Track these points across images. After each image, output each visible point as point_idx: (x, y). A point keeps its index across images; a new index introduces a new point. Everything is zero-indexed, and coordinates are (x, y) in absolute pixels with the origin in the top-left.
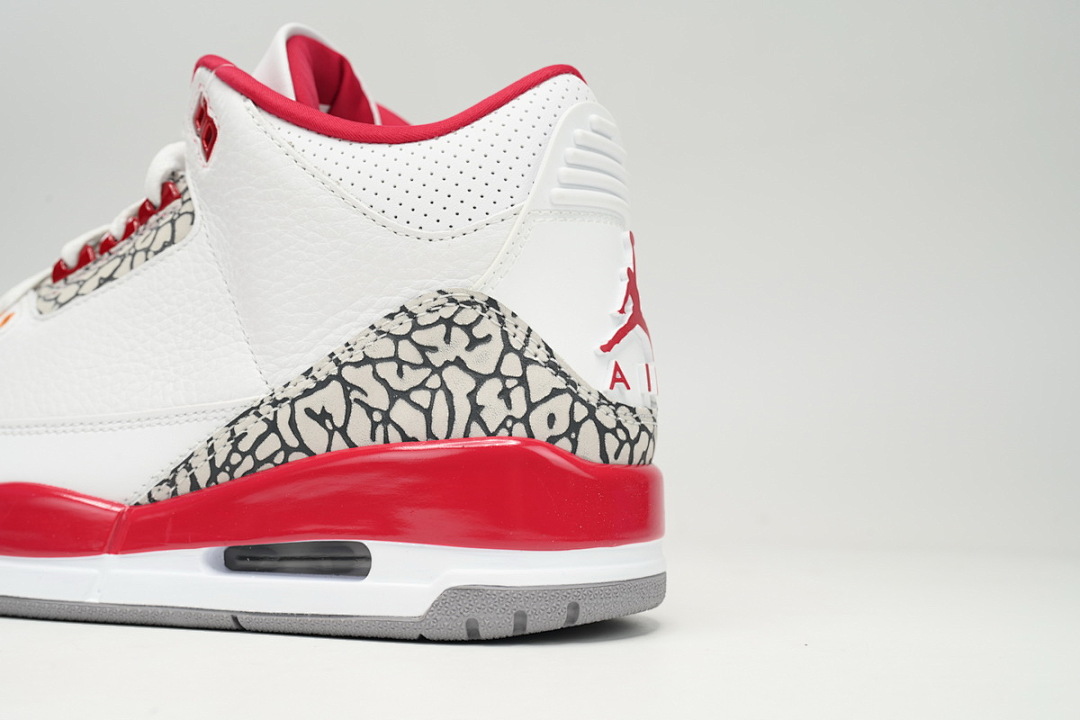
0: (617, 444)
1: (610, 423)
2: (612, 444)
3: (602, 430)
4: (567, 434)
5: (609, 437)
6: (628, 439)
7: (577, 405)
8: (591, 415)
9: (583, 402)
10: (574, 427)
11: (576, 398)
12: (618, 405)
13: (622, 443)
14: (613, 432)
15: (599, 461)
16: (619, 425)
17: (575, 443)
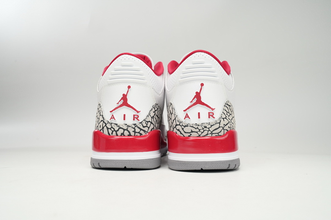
0: (111, 131)
1: (109, 127)
2: (110, 132)
3: (108, 128)
4: (102, 129)
5: (109, 130)
6: (115, 130)
7: (104, 123)
8: (106, 126)
9: (105, 123)
10: (103, 128)
11: (104, 122)
12: (112, 123)
13: (113, 131)
14: (110, 129)
15: (108, 135)
16: (112, 127)
17: (103, 131)
